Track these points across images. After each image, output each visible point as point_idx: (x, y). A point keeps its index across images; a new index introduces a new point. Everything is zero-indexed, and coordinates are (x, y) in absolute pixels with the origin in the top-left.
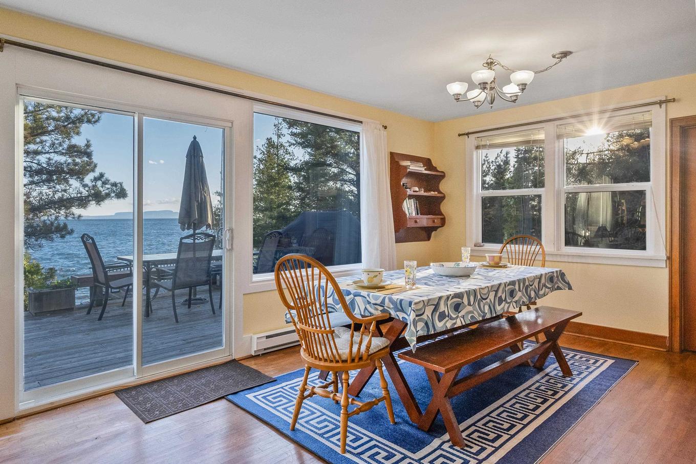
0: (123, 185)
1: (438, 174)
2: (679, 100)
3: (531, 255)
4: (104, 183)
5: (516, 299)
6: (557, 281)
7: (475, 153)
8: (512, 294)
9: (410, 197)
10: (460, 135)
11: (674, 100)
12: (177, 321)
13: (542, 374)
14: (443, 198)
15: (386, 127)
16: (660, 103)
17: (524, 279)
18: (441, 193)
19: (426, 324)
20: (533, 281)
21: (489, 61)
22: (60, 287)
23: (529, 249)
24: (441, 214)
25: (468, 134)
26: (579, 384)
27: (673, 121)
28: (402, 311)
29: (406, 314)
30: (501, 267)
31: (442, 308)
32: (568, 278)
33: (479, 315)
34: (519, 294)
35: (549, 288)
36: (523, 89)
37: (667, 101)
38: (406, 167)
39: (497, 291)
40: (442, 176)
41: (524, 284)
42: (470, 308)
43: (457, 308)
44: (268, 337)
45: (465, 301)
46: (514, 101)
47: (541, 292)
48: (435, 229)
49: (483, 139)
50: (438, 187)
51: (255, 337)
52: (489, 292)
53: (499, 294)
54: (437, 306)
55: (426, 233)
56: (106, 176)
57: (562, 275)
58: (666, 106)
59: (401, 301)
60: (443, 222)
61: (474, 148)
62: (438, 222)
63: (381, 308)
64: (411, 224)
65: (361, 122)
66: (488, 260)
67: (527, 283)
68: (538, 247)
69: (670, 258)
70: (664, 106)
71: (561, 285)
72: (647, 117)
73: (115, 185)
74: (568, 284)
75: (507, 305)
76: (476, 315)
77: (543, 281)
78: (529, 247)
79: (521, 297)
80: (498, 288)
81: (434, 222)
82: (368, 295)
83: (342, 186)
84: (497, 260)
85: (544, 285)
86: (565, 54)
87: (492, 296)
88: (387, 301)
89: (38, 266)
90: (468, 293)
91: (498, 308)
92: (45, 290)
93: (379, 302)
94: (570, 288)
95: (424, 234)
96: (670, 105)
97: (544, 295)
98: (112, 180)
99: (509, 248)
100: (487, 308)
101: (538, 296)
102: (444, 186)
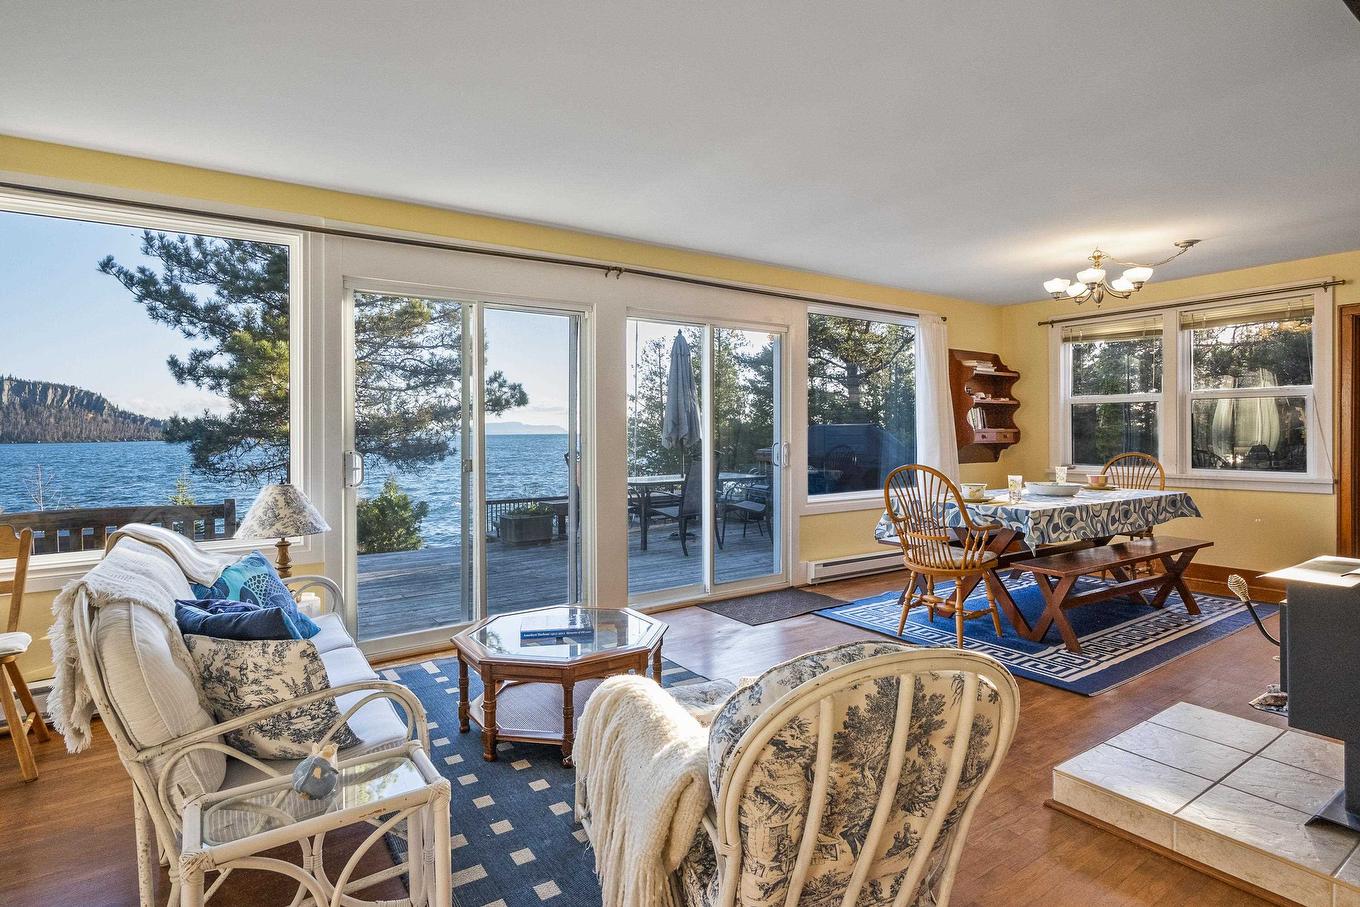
0: (522, 387)
1: (1008, 374)
2: (1351, 282)
3: (1144, 480)
4: (501, 386)
5: (1131, 520)
6: (1181, 506)
7: (1062, 348)
8: (1126, 514)
9: (977, 405)
10: (1040, 324)
11: (1344, 282)
12: (686, 555)
13: (1161, 611)
14: (1017, 406)
15: (945, 319)
16: (1325, 286)
17: (1140, 500)
18: (1015, 400)
19: (1042, 533)
20: (1151, 502)
21: (1096, 254)
22: (538, 514)
23: (1141, 472)
24: (1015, 427)
25: (1052, 323)
26: (1207, 620)
27: (1342, 308)
28: (1018, 520)
29: (1021, 522)
30: (1108, 489)
31: (1056, 520)
32: (1196, 502)
33: (1092, 532)
34: (1135, 516)
35: (1170, 513)
36: (1139, 288)
37: (1334, 284)
38: (972, 369)
39: (1110, 510)
40: (1014, 378)
41: (1142, 506)
42: (1083, 524)
43: (1070, 521)
44: (825, 565)
45: (1078, 515)
46: (1126, 297)
47: (1161, 517)
48: (1005, 446)
49: (1074, 329)
50: (1010, 392)
51: (813, 563)
52: (1101, 509)
53: (1112, 514)
54: (1051, 517)
55: (993, 451)
56: (505, 376)
57: (1188, 499)
58: (1334, 290)
59: (1016, 510)
60: (1017, 437)
61: (1060, 340)
62: (1010, 438)
63: (991, 519)
64: (978, 439)
65: (918, 315)
66: (1090, 482)
67: (1144, 505)
68: (1154, 469)
69: (1338, 482)
70: (1330, 289)
71: (1185, 511)
72: (1307, 303)
73: (513, 388)
74: (1196, 510)
75: (1121, 526)
76: (1088, 532)
77: (1163, 504)
78: (1142, 469)
79: (1136, 520)
80: (1112, 506)
81: (1005, 437)
82: (977, 507)
83: (823, 385)
84: (1101, 481)
85: (1165, 509)
86: (1191, 243)
87: (1104, 514)
88: (1000, 511)
89: (405, 498)
90: (1081, 508)
91: (1112, 528)
92: (525, 517)
93: (989, 513)
94: (1198, 515)
95: (991, 453)
96: (1338, 288)
97: (1164, 520)
98: (510, 382)
99: (1114, 471)
100: (1099, 525)
101: (1156, 520)
102: (1017, 390)
